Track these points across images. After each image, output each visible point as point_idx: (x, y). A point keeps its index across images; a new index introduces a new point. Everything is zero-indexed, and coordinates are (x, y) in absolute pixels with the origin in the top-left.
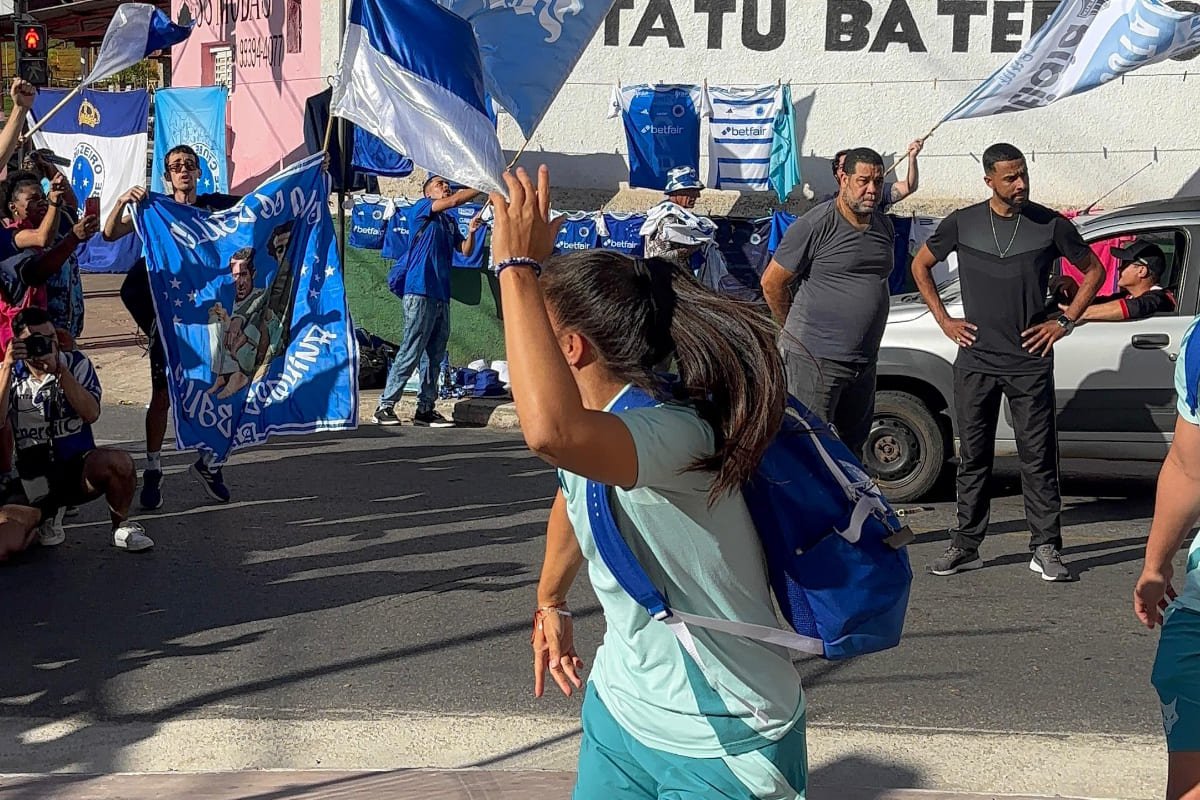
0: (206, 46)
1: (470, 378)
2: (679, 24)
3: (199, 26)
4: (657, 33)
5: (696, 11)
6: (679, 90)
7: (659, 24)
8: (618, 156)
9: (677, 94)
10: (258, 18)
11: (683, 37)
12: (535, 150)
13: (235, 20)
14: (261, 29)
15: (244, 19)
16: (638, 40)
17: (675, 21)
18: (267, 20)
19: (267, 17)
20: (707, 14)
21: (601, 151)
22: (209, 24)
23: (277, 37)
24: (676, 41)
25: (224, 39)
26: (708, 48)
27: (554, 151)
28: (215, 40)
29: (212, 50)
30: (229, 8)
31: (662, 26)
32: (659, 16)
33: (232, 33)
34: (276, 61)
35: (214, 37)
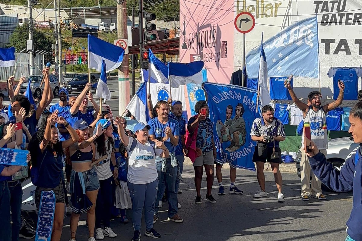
0: (191, 55)
1: (283, 157)
2: (349, 47)
3: (190, 49)
4: (343, 50)
5: (355, 43)
6: (351, 69)
7: (343, 47)
8: (329, 89)
9: (351, 70)
10: (211, 47)
11: (351, 51)
12: (302, 87)
13: (203, 48)
14: (212, 51)
15: (206, 47)
16: (336, 52)
17: (348, 46)
18: (214, 48)
19: (214, 47)
20: (359, 44)
21: (324, 87)
22: (193, 49)
23: (218, 53)
24: (348, 52)
25: (199, 53)
26: (359, 55)
27: (308, 87)
28: (195, 53)
29: (193, 56)
30: (201, 44)
31: (344, 48)
32: (343, 45)
33: (202, 51)
34: (217, 60)
35: (195, 52)
